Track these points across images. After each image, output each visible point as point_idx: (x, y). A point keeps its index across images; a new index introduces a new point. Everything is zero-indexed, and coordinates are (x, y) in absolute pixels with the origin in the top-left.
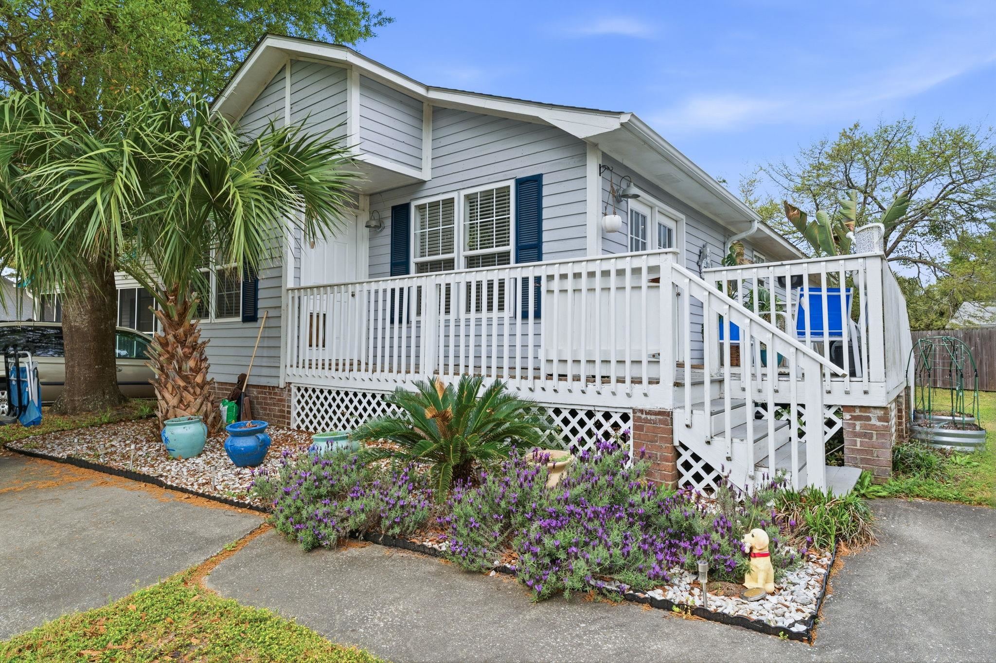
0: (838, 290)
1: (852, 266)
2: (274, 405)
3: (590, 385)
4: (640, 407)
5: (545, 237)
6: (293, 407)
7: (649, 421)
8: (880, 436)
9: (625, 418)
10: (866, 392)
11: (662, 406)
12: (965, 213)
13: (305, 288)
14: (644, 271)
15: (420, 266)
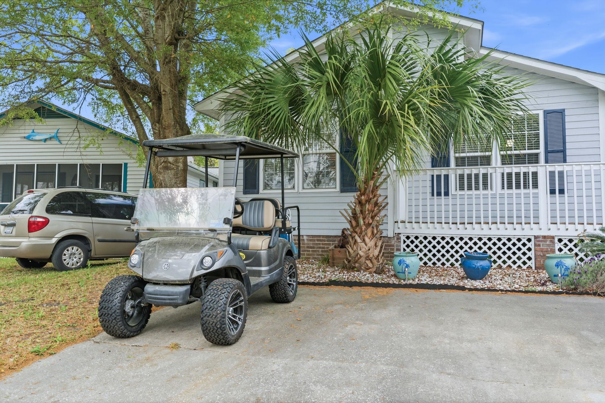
5: (568, 146)
6: (402, 250)
15: (457, 159)
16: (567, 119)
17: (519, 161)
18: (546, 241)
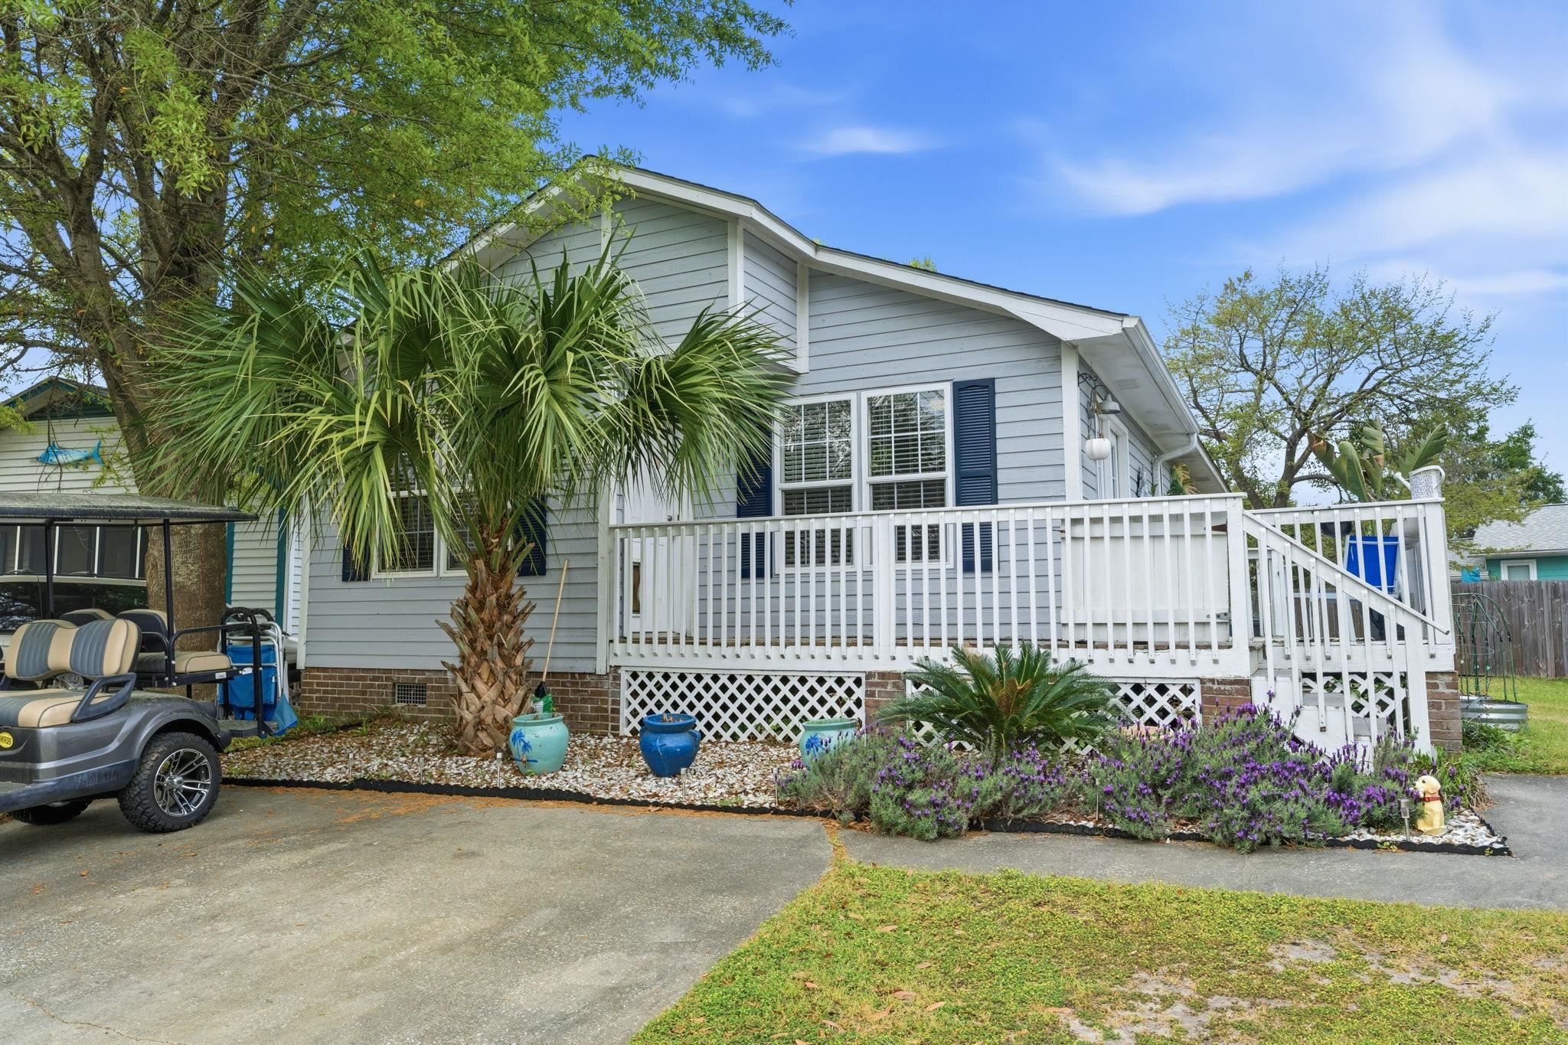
0: (1375, 539)
1: (1410, 512)
2: (584, 701)
3: (1140, 653)
4: (1208, 676)
5: (1001, 462)
6: (623, 704)
7: (1223, 692)
8: (1450, 705)
9: (1187, 690)
10: (1432, 656)
11: (1237, 674)
12: (1397, 412)
13: (637, 528)
14: (1208, 517)
15: (788, 494)
16: (999, 401)
17: (908, 497)
18: (884, 685)
